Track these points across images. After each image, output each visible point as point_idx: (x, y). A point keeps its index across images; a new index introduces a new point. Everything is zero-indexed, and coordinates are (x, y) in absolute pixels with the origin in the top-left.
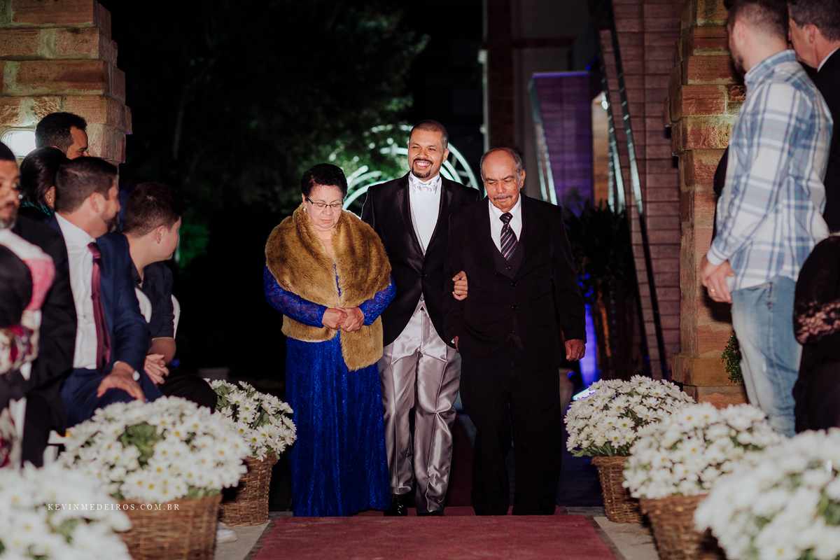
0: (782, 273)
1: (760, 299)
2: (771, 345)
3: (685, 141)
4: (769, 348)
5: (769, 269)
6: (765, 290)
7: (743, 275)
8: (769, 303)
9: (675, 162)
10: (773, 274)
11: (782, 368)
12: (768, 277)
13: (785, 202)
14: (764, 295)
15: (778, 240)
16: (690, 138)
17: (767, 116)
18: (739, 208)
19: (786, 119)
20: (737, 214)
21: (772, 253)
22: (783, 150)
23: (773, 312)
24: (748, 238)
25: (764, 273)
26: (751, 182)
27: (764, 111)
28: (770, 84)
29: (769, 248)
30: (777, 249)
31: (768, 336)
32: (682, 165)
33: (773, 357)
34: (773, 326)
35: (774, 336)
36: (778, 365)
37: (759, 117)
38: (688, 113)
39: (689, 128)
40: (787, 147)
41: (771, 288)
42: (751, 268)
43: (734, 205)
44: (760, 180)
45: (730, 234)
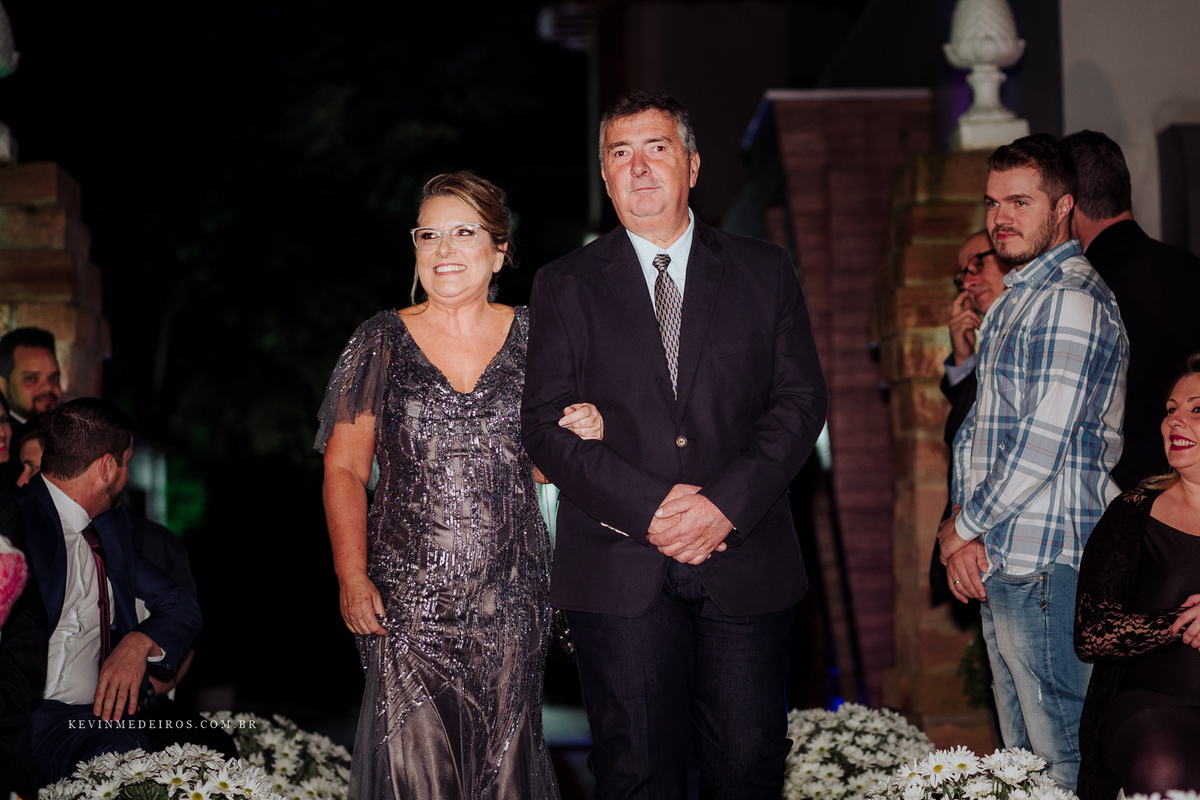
0: (1059, 560)
1: (1029, 597)
2: (1049, 663)
3: (901, 365)
4: (1046, 667)
5: (1042, 554)
6: (1037, 584)
8: (1044, 603)
9: (885, 396)
10: (1046, 560)
11: (1064, 695)
12: (1039, 565)
13: (1069, 458)
14: (1035, 592)
15: (1055, 513)
16: (909, 362)
17: (1059, 336)
18: (1014, 466)
19: (1085, 342)
21: (1047, 530)
22: (1079, 385)
23: (1049, 615)
24: (1020, 507)
25: (1035, 559)
26: (1033, 429)
28: (1062, 290)
29: (1042, 523)
30: (1053, 525)
31: (1044, 650)
32: (895, 401)
33: (1052, 680)
34: (1050, 635)
35: (1051, 650)
36: (1059, 690)
37: (1048, 337)
38: (905, 326)
39: (907, 348)
40: (1085, 381)
41: (1044, 581)
42: (1015, 552)
43: (1005, 461)
44: (1046, 426)
45: (995, 500)
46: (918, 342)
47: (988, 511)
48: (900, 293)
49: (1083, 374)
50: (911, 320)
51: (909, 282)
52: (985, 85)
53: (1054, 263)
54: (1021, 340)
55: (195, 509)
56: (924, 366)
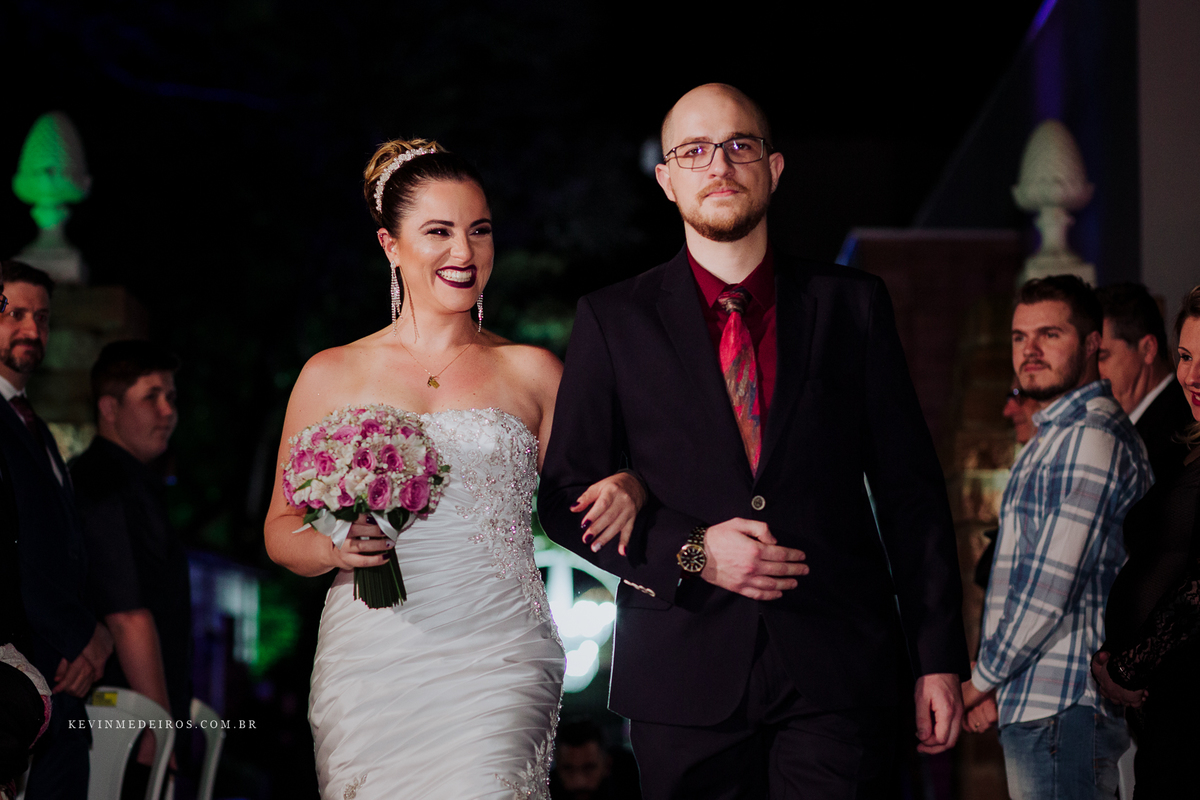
0: (1082, 702)
1: (1039, 741)
3: (960, 507)
5: (1064, 695)
6: (1048, 728)
7: (1024, 704)
8: (1053, 748)
10: (1068, 702)
12: (1061, 705)
14: (1045, 737)
15: (1077, 652)
16: (968, 505)
17: (1078, 474)
18: (1026, 605)
19: (1103, 481)
20: (1022, 615)
21: (1068, 671)
23: (1058, 760)
24: (1035, 651)
25: (1056, 700)
26: (1046, 568)
27: (1072, 467)
28: (1082, 428)
29: (1064, 664)
30: (1075, 666)
34: (1058, 781)
37: (1065, 474)
38: (963, 468)
39: (967, 491)
40: (1100, 521)
41: (1055, 726)
42: (1035, 692)
43: (1018, 601)
44: (1059, 565)
45: (1009, 645)
46: (977, 485)
47: (1004, 656)
48: (960, 435)
49: (1098, 513)
50: (972, 462)
51: (969, 424)
52: (1052, 228)
53: (1081, 402)
54: (1041, 478)
56: (982, 509)
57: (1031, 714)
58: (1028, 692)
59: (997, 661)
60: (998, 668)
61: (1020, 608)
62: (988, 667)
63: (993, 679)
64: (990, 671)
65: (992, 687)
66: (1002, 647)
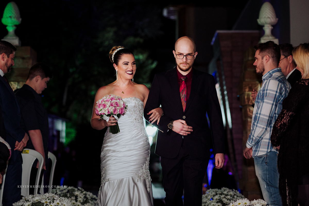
1: (263, 161)
2: (267, 178)
3: (244, 101)
4: (266, 179)
6: (265, 157)
8: (266, 163)
9: (241, 109)
11: (272, 186)
14: (265, 159)
16: (246, 101)
17: (268, 92)
18: (257, 126)
19: (275, 93)
20: (256, 128)
21: (269, 142)
22: (273, 104)
23: (268, 166)
24: (260, 137)
25: (266, 150)
26: (261, 116)
27: (267, 90)
28: (270, 80)
31: (266, 175)
32: (243, 110)
33: (268, 182)
34: (268, 171)
35: (268, 175)
36: (270, 185)
37: (265, 92)
38: (245, 91)
39: (246, 97)
41: (267, 157)
42: (261, 148)
43: (255, 125)
44: (264, 115)
45: (253, 136)
46: (249, 96)
47: (252, 139)
48: (244, 83)
50: (247, 90)
51: (246, 80)
52: (268, 30)
53: (272, 74)
54: (261, 93)
55: (73, 135)
56: (250, 102)
57: (260, 154)
58: (259, 148)
59: (251, 140)
60: (252, 142)
61: (255, 127)
62: (249, 142)
63: (251, 145)
64: (250, 143)
65: (251, 147)
66: (252, 137)
